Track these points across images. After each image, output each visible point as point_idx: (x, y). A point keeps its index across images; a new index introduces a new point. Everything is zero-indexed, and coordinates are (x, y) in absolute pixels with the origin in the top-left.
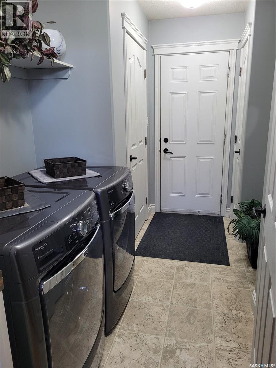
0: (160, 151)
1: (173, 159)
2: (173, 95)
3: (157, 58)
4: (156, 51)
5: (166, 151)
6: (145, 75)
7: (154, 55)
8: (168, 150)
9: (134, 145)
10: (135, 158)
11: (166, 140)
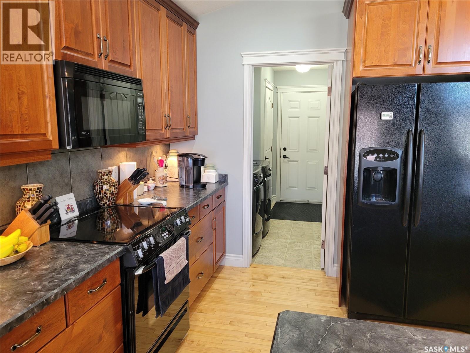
0: (281, 157)
1: (290, 162)
2: (290, 118)
3: (280, 94)
4: (279, 90)
5: (285, 157)
6: (272, 107)
7: (278, 92)
8: (286, 156)
9: (266, 151)
10: (268, 158)
11: (285, 149)
